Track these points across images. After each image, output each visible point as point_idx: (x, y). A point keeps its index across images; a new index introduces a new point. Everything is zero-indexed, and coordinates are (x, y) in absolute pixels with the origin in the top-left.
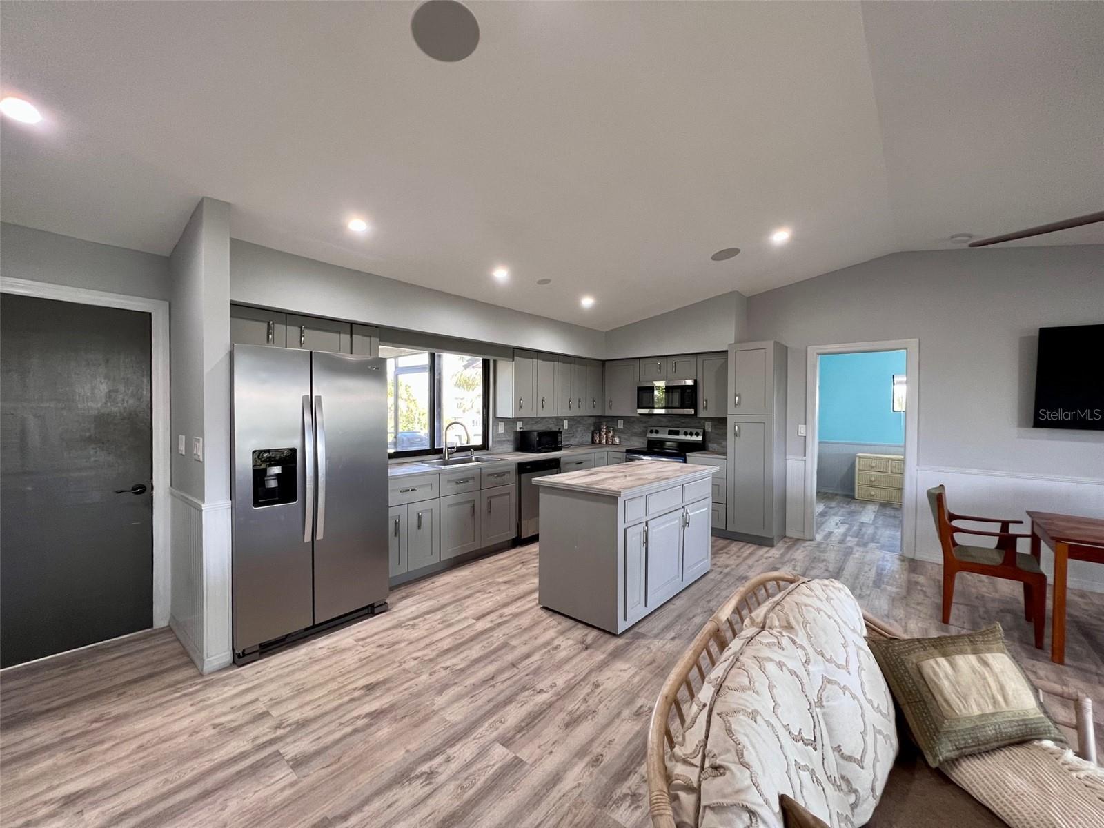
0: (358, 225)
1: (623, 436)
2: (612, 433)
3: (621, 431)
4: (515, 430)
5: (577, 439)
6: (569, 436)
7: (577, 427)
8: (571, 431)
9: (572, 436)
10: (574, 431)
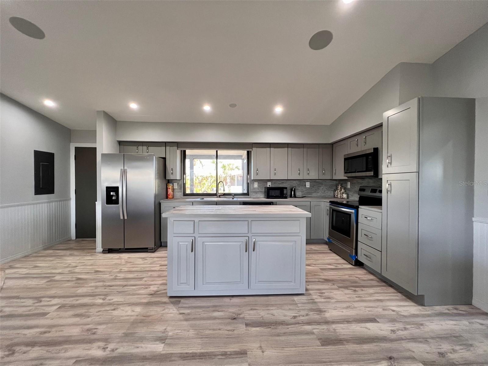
0: (134, 106)
1: (350, 193)
2: (343, 191)
3: (349, 190)
4: (266, 186)
5: (319, 194)
6: (311, 192)
7: (319, 187)
8: (313, 189)
9: (314, 192)
10: (316, 189)
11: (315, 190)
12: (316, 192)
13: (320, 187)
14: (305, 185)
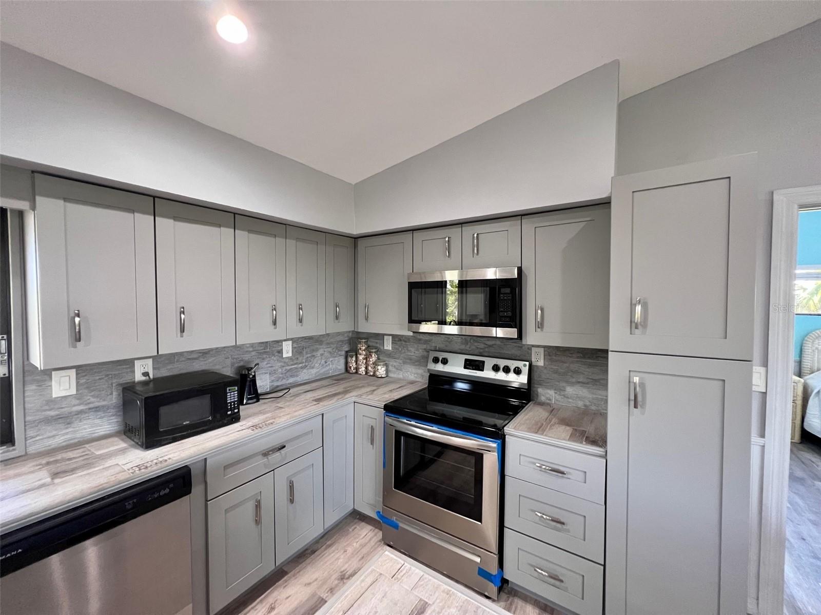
1: (392, 363)
2: (374, 358)
3: (389, 355)
5: (314, 371)
6: (296, 368)
7: (313, 350)
8: (300, 359)
9: (302, 368)
10: (307, 357)
11: (304, 361)
12: (306, 366)
13: (317, 350)
14: (280, 352)
